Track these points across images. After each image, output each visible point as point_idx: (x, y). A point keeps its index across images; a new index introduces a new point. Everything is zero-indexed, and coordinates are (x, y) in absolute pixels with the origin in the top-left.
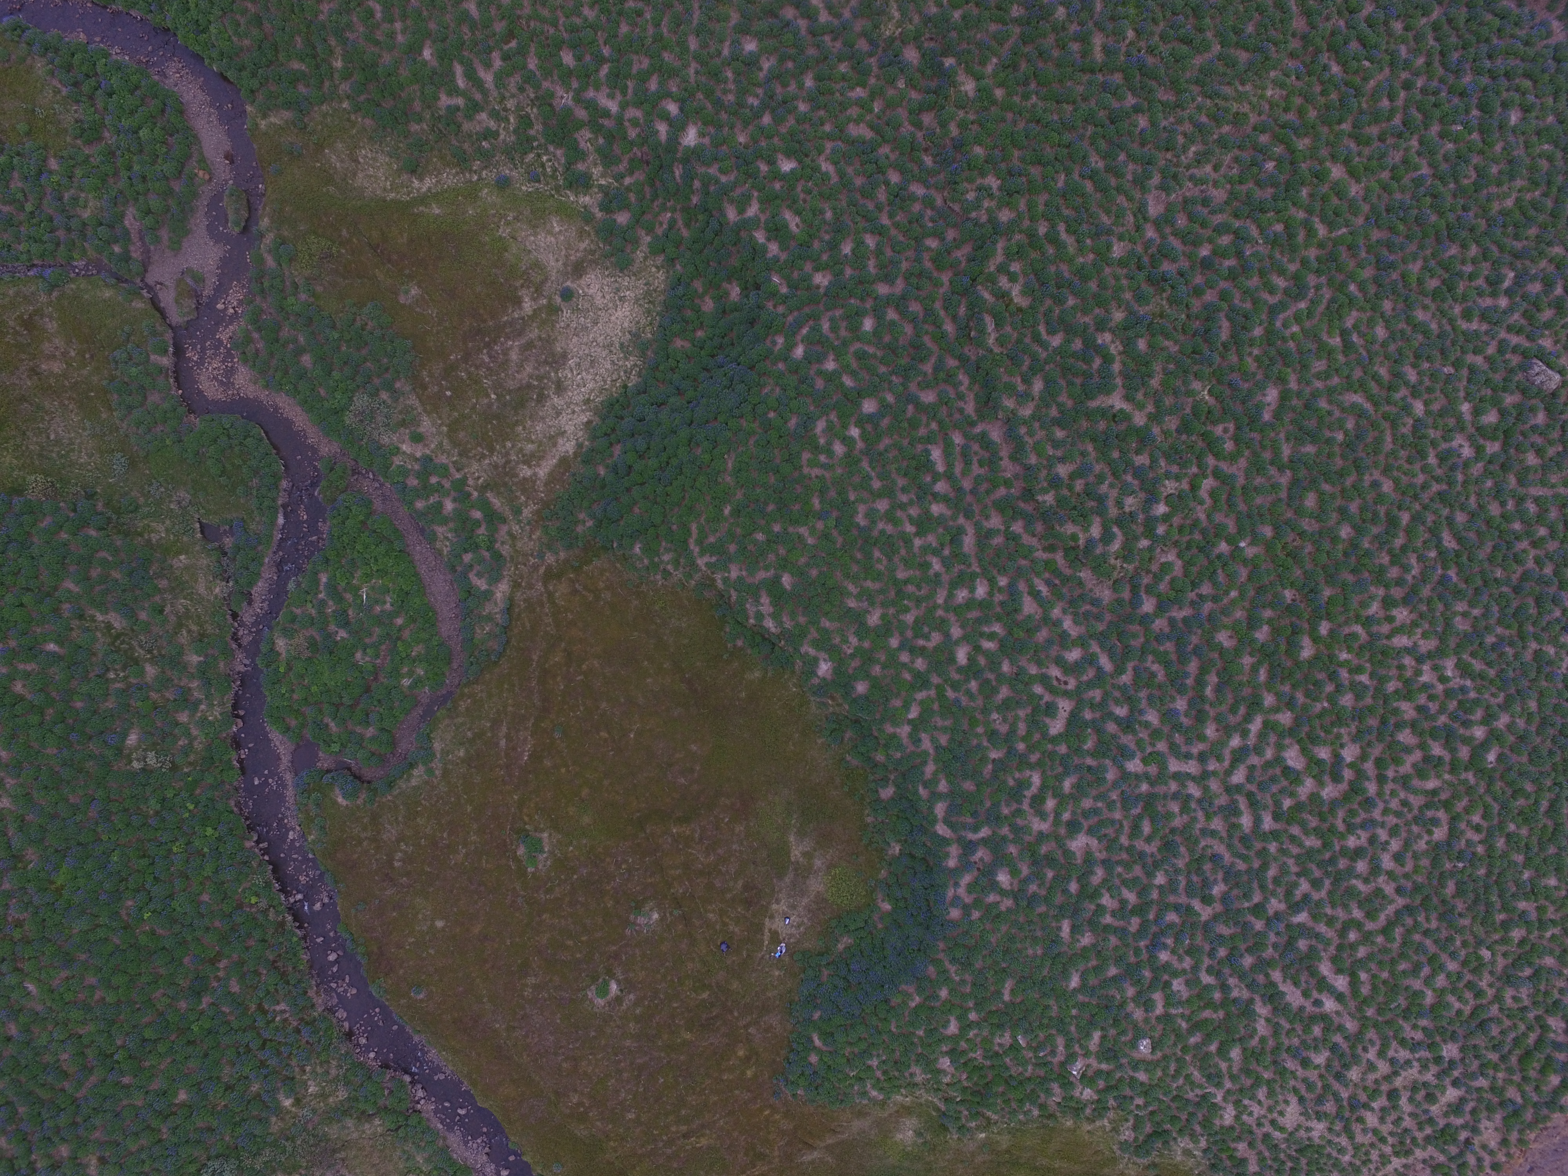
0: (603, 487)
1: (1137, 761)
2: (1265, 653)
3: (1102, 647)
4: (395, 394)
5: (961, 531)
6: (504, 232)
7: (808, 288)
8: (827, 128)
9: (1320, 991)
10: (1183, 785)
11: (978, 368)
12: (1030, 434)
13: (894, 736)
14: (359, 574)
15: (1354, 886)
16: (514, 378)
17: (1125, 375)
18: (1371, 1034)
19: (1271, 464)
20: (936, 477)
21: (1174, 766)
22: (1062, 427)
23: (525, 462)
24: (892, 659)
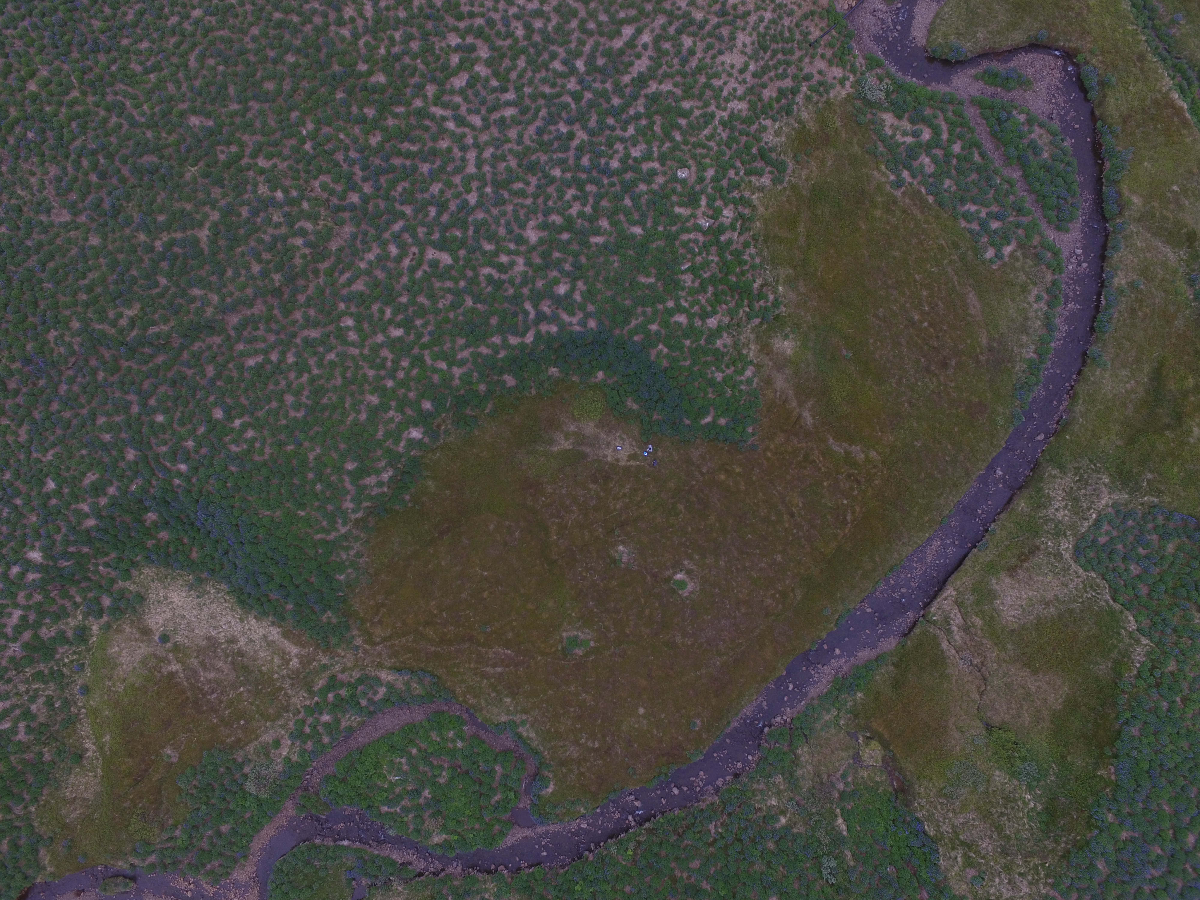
0: (300, 605)
1: (469, 197)
2: (383, 109)
3: (386, 230)
4: (246, 761)
5: (306, 340)
7: (137, 463)
8: (22, 457)
9: (634, 46)
10: (485, 161)
11: (186, 336)
12: (231, 294)
13: (460, 378)
14: (379, 783)
15: (553, 27)
17: (184, 229)
19: (244, 116)
22: (225, 271)
23: (288, 664)
24: (402, 384)
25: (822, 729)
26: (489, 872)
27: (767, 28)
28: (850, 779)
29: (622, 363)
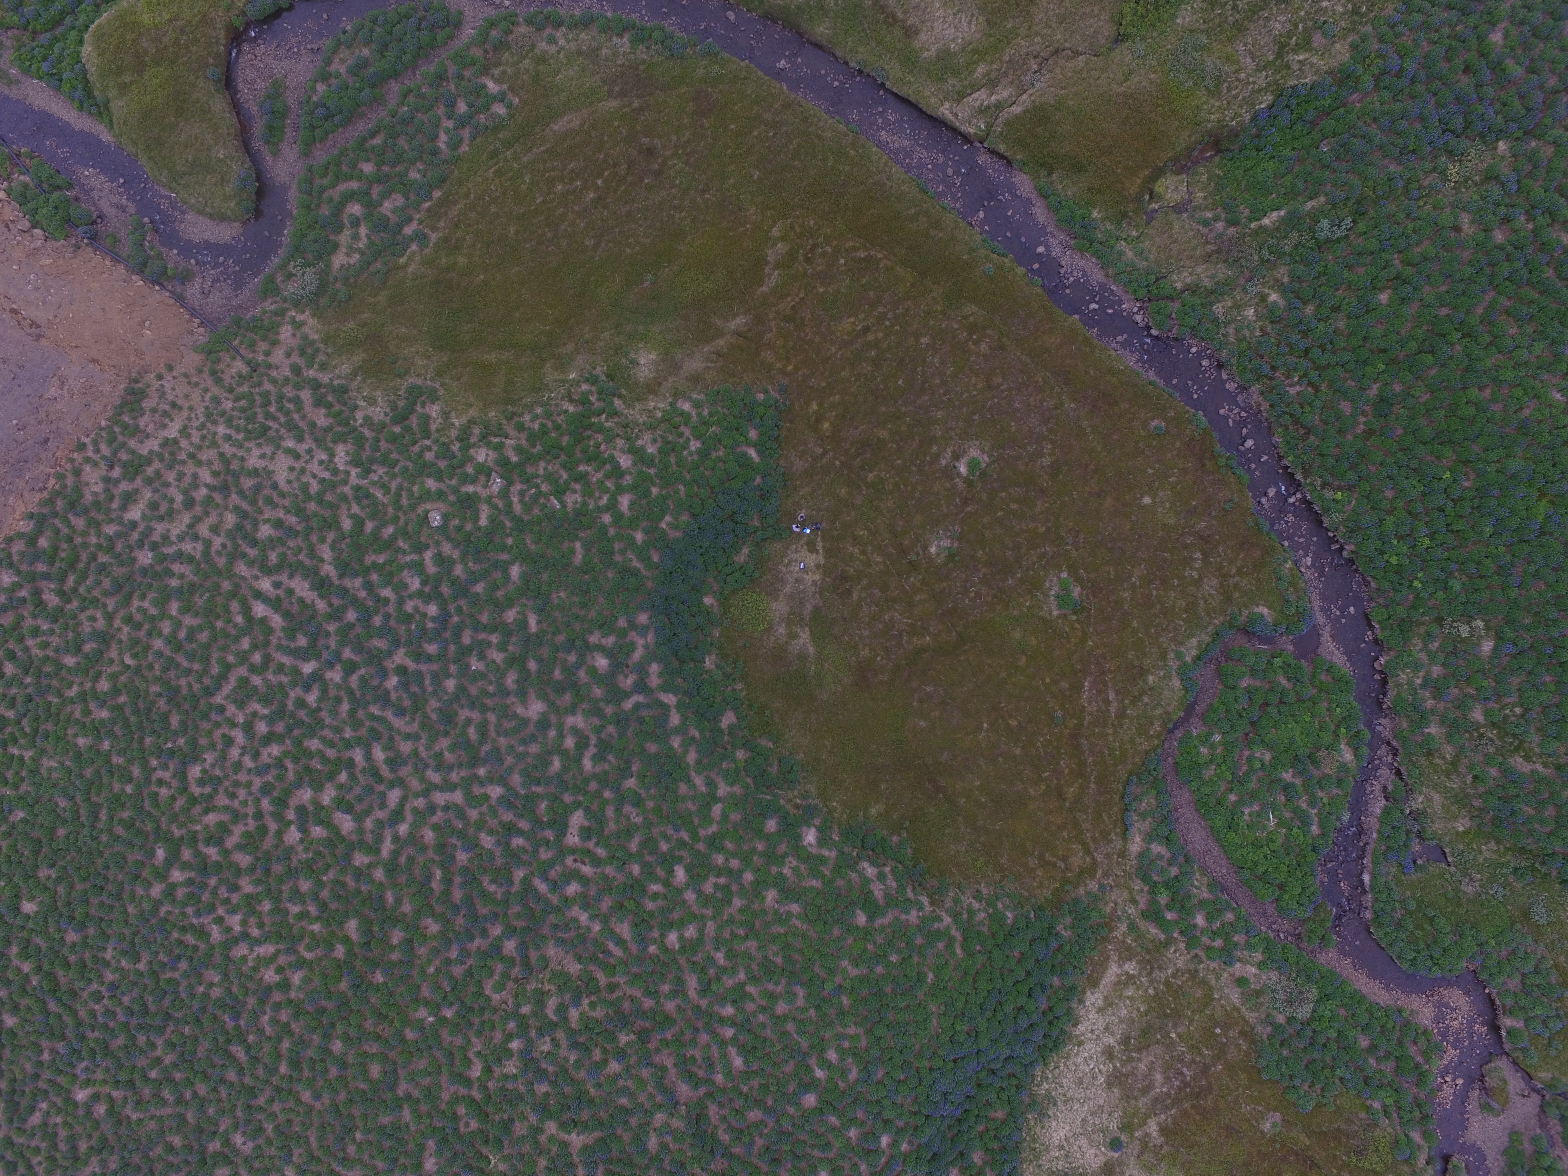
0: (1052, 968)
1: (493, 796)
2: (392, 919)
3: (548, 902)
4: (1269, 1020)
5: (702, 993)
9: (278, 599)
10: (445, 779)
11: (712, 1151)
12: (651, 1096)
13: (731, 785)
14: (1280, 840)
16: (1155, 1056)
17: (572, 1165)
18: (221, 562)
19: (418, 1101)
20: (734, 1039)
21: (457, 797)
22: (621, 1107)
23: (1133, 977)
24: (746, 859)
25: (1146, 260)
26: (1384, 682)
27: (238, 430)
28: (1209, 215)
29: (690, 572)
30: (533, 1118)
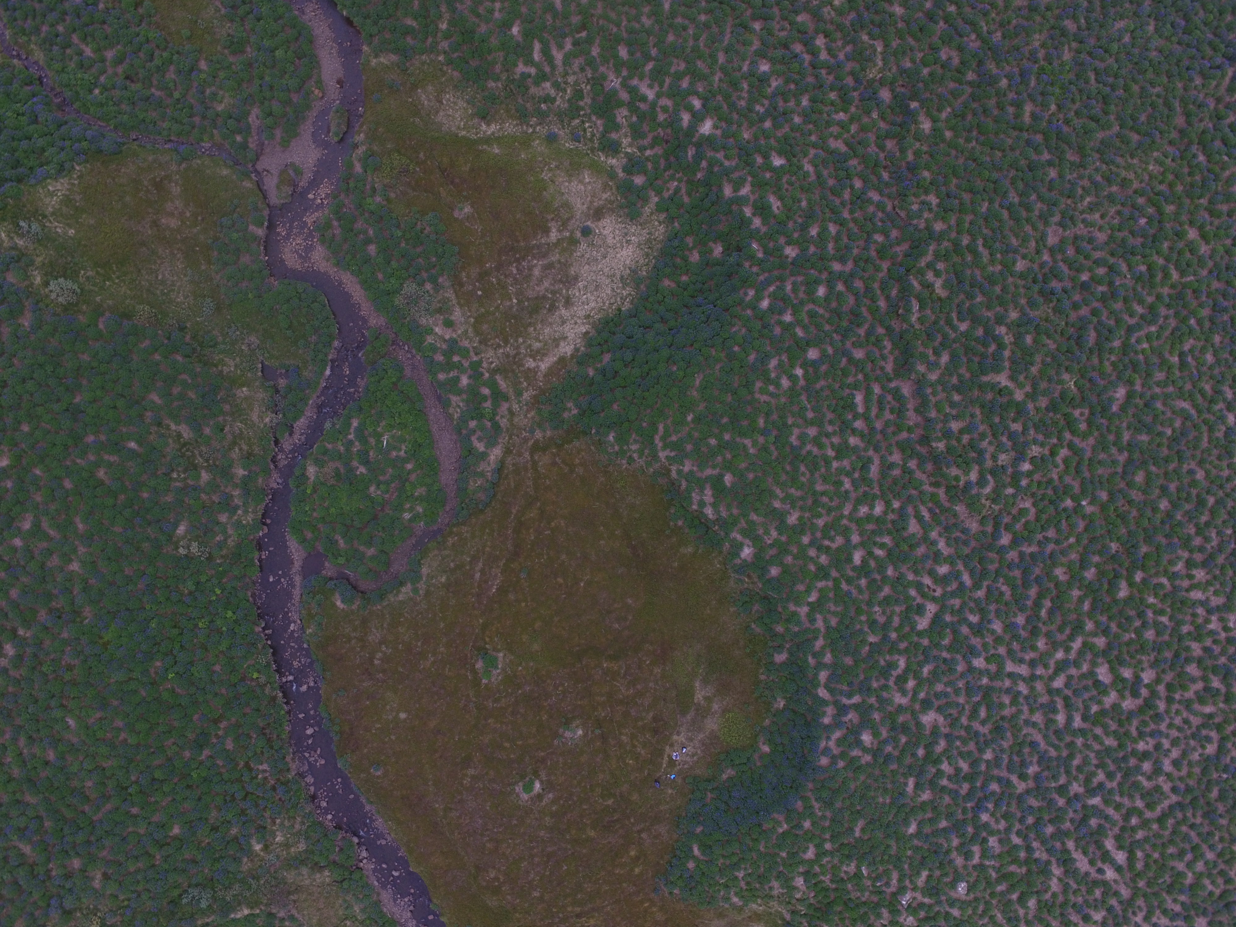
0: (591, 385)
1: (982, 660)
2: (1089, 589)
3: (966, 566)
4: (437, 287)
5: (870, 460)
6: (546, 176)
7: (780, 257)
8: (813, 138)
9: (1104, 862)
10: (1015, 683)
11: (901, 338)
12: (934, 394)
13: (795, 611)
14: (384, 424)
15: (1139, 782)
16: (534, 289)
17: (1012, 360)
18: (1140, 902)
19: (1114, 445)
20: (856, 417)
21: (1010, 667)
23: (531, 356)
24: (803, 552)
25: (345, 900)
29: (775, 780)
30: (1030, 406)
